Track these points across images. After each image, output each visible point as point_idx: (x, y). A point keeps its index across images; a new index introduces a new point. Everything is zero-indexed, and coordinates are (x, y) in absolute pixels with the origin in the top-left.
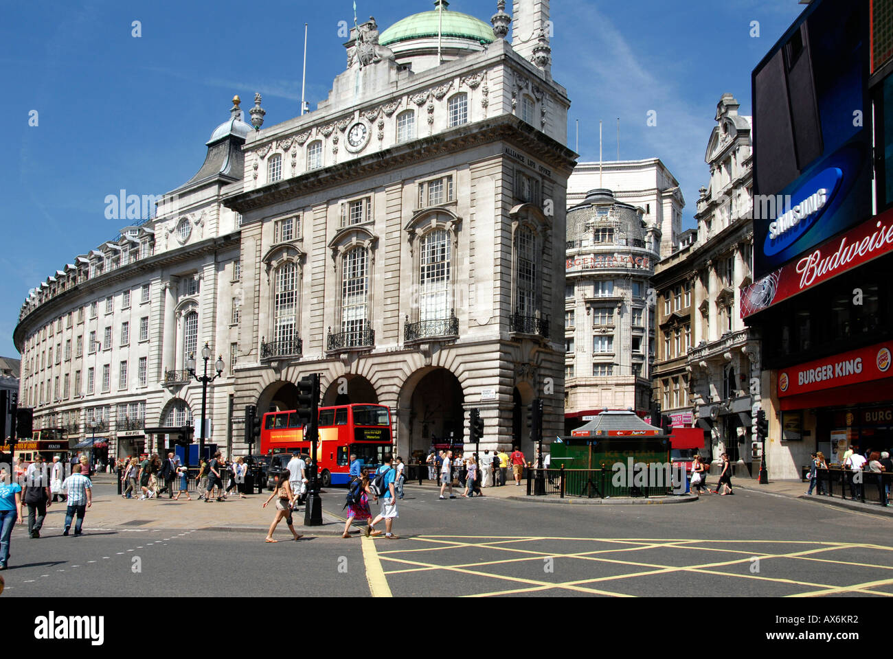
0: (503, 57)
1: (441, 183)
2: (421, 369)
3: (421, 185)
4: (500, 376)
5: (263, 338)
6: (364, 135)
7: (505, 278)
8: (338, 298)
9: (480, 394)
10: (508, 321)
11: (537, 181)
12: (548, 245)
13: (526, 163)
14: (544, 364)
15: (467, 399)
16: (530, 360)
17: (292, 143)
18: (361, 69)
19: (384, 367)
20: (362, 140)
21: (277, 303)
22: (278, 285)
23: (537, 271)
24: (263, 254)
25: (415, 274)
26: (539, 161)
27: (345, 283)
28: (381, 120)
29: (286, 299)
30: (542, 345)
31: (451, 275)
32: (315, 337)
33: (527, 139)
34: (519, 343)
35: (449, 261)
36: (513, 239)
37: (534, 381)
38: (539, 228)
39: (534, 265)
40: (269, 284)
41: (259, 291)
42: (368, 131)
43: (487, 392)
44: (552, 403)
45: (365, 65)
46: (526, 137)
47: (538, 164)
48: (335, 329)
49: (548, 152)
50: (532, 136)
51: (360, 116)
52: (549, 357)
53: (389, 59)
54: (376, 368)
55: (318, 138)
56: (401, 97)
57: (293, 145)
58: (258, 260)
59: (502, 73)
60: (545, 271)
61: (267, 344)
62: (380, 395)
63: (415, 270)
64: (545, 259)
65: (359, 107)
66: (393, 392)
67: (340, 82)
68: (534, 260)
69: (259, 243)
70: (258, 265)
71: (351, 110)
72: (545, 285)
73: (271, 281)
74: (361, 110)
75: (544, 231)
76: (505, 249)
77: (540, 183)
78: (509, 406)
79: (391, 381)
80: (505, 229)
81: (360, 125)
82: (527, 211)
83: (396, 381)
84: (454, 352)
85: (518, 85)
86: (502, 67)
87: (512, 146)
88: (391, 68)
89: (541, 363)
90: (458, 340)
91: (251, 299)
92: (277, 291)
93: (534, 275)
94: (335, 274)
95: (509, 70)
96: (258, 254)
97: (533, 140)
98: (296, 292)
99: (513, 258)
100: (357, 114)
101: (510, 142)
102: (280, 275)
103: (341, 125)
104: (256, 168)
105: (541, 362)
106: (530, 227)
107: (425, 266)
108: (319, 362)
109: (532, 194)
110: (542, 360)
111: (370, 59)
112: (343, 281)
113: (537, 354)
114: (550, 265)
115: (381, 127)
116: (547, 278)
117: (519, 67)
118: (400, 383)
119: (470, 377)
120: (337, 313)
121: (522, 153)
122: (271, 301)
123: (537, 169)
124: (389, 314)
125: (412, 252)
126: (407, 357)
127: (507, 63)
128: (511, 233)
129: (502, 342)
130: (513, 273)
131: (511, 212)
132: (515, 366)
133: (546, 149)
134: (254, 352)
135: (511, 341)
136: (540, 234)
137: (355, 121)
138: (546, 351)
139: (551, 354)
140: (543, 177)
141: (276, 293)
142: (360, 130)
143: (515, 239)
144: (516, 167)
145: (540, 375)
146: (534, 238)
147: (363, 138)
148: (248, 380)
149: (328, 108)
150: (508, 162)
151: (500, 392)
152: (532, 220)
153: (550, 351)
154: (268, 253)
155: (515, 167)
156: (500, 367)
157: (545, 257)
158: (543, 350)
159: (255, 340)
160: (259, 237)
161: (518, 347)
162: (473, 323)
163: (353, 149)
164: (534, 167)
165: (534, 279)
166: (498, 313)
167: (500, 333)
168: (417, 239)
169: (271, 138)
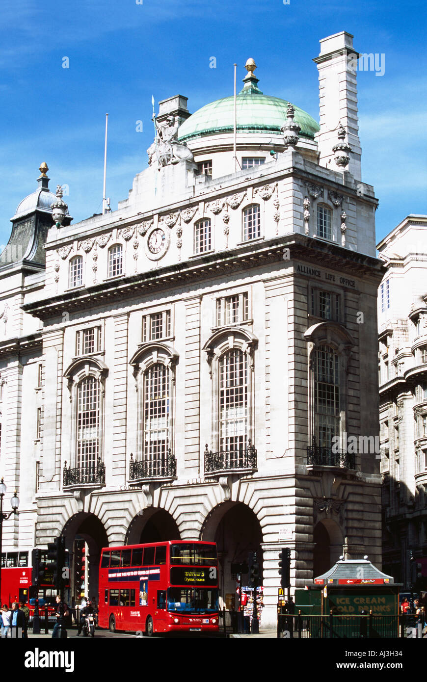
0: (291, 170)
1: (238, 300)
2: (221, 504)
3: (219, 300)
4: (297, 513)
5: (66, 463)
6: (163, 242)
7: (301, 406)
8: (140, 421)
9: (278, 533)
10: (305, 453)
11: (338, 295)
12: (354, 364)
13: (323, 277)
14: (351, 498)
15: (266, 539)
16: (332, 495)
17: (93, 244)
18: (159, 170)
19: (186, 501)
20: (161, 247)
21: (80, 424)
22: (80, 403)
23: (341, 394)
24: (66, 367)
25: (214, 399)
26: (339, 273)
27: (147, 404)
28: (180, 227)
29: (88, 419)
30: (348, 477)
31: (248, 401)
32: (118, 465)
33: (320, 254)
34: (319, 476)
35: (246, 385)
36: (309, 363)
37: (341, 518)
38: (342, 347)
39: (337, 388)
40: (71, 402)
41: (61, 409)
42: (166, 237)
43: (285, 531)
44: (363, 541)
45: (164, 166)
46: (319, 253)
47: (338, 276)
48: (138, 455)
49: (347, 263)
50: (325, 251)
51: (159, 221)
52: (359, 490)
53: (187, 161)
54: (178, 501)
55: (119, 241)
56: (197, 203)
57: (94, 247)
58: (60, 373)
59: (291, 186)
60: (351, 393)
61: (69, 470)
62: (182, 532)
63: (214, 394)
64: (351, 379)
65: (158, 211)
66: (195, 529)
67: (139, 182)
68: (337, 383)
69: (60, 354)
70: (60, 380)
71: (150, 214)
72: (351, 409)
73: (74, 399)
74: (160, 214)
75: (348, 349)
76: (299, 374)
77: (342, 296)
78: (309, 546)
79: (193, 517)
80: (299, 351)
81: (159, 231)
82: (326, 330)
83: (197, 517)
84: (253, 486)
85: (311, 196)
86: (291, 179)
87: (305, 262)
88: (188, 170)
89: (348, 497)
90: (256, 473)
91: (53, 417)
92: (80, 410)
93: (337, 399)
94: (136, 393)
95: (300, 183)
96: (60, 368)
97: (327, 255)
98: (98, 411)
99: (310, 383)
100: (156, 217)
101: (302, 259)
102: (83, 391)
103: (141, 230)
104: (57, 270)
105: (349, 495)
106: (330, 346)
107: (225, 389)
108: (121, 492)
109: (333, 310)
110: (350, 494)
111: (168, 160)
112: (146, 402)
113: (342, 487)
114: (357, 386)
115: (180, 234)
116: (355, 401)
117: (310, 177)
118: (201, 519)
119: (268, 514)
120: (139, 438)
121: (318, 268)
122: (73, 420)
123: (338, 282)
124: (190, 442)
125: (211, 373)
126: (207, 490)
127: (297, 176)
128: (307, 357)
129: (298, 476)
130: (310, 400)
131: (305, 334)
132: (314, 502)
133: (344, 261)
134: (56, 478)
135: (309, 475)
136: (343, 353)
137: (154, 227)
138: (354, 483)
139: (362, 486)
140: (346, 290)
141: (79, 412)
142: (158, 236)
143: (311, 362)
144: (311, 283)
145: (347, 511)
146: (336, 357)
147: (162, 244)
148: (51, 511)
149: (128, 209)
150: (300, 280)
151: (297, 531)
152: (332, 339)
153: (360, 483)
154: (70, 367)
155: (309, 284)
156: (296, 504)
157: (351, 378)
158: (351, 482)
159: (58, 465)
160: (60, 348)
161: (318, 481)
162: (270, 455)
163: (154, 257)
164: (334, 281)
165: (337, 404)
166: (293, 444)
167: (296, 467)
168: (216, 360)
169: (72, 239)
